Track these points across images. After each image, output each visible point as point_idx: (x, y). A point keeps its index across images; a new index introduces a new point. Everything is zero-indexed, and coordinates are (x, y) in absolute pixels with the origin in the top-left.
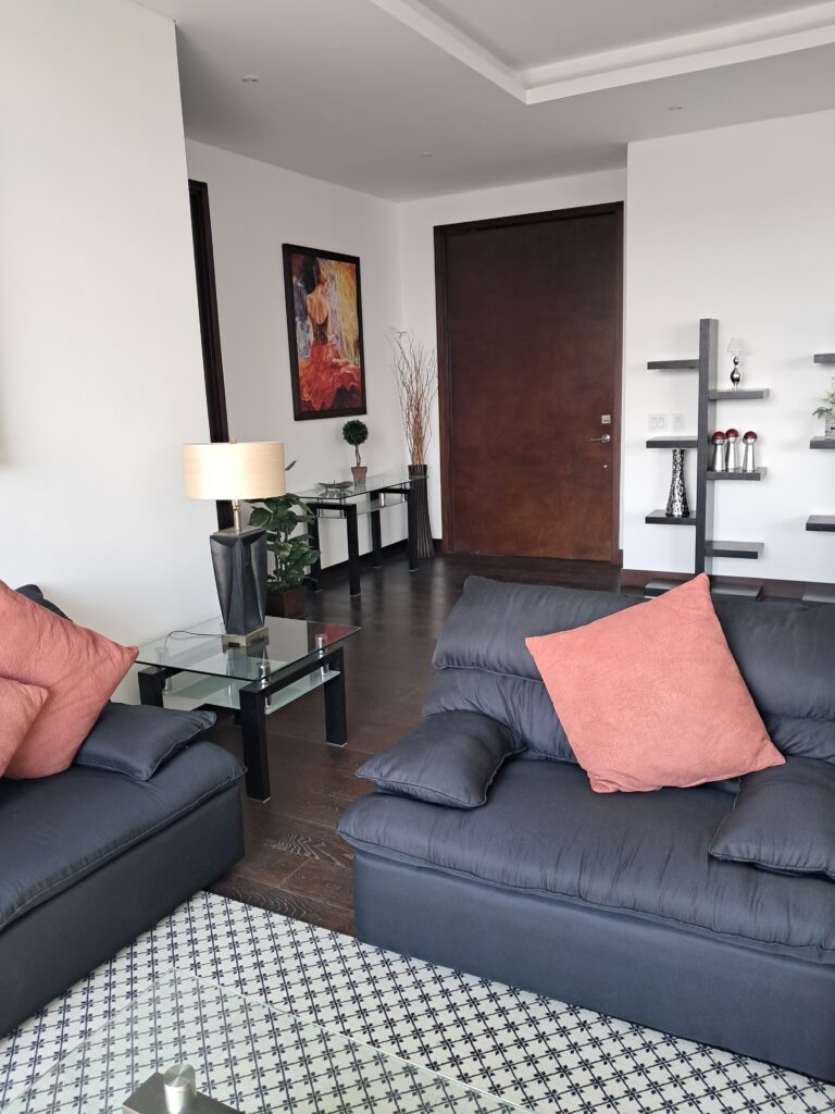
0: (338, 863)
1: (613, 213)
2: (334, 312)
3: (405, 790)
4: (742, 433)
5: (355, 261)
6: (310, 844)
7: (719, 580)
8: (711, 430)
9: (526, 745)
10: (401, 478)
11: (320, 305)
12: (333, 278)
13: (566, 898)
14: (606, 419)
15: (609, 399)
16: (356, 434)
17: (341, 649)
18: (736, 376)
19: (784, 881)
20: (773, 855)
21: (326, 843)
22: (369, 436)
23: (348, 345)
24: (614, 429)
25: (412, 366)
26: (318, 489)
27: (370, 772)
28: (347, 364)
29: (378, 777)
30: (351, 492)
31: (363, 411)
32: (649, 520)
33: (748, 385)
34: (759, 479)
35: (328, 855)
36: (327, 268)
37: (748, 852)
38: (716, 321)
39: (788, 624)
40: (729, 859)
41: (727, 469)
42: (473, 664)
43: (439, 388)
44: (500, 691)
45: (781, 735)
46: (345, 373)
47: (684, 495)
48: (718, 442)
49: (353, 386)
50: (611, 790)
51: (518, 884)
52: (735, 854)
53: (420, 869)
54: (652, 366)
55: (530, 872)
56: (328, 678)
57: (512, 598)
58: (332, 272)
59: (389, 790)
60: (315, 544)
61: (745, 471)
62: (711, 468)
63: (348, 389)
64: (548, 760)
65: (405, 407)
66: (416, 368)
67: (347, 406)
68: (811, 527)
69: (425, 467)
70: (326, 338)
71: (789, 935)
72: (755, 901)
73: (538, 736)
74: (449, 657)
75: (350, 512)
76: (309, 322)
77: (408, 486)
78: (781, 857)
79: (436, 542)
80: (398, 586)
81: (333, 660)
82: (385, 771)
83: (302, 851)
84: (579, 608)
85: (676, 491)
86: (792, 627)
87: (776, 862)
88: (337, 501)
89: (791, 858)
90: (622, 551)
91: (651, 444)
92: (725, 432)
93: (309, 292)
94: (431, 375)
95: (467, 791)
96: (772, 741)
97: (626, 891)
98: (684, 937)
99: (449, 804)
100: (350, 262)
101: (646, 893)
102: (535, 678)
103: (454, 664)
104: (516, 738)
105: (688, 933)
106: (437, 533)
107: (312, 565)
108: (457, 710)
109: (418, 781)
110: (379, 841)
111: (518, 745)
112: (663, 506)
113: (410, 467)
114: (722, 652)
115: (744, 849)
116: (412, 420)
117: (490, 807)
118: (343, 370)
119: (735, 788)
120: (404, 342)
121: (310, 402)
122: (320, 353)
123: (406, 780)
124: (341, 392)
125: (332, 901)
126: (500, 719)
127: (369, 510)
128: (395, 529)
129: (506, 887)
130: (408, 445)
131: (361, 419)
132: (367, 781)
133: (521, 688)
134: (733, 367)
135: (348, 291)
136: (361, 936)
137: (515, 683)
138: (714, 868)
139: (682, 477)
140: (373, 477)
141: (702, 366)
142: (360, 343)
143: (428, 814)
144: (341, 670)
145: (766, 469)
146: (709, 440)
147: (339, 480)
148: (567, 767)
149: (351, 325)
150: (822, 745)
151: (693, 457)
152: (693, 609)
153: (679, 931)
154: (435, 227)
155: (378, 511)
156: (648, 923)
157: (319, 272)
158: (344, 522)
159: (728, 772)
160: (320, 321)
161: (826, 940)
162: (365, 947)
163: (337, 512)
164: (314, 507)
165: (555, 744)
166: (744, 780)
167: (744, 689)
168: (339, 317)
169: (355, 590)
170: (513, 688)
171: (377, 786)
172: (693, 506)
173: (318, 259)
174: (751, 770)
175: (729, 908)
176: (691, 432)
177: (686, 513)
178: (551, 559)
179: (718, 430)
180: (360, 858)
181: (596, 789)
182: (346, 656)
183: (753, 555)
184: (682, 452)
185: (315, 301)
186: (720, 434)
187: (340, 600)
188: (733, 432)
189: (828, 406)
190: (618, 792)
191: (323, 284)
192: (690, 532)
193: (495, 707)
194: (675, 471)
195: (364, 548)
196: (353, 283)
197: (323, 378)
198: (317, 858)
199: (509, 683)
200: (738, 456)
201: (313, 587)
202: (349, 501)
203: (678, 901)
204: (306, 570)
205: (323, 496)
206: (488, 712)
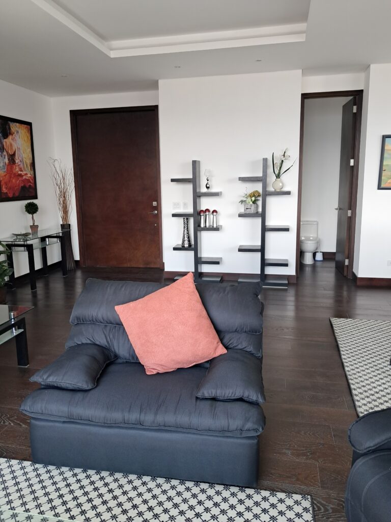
0: (24, 426)
1: (154, 110)
2: (19, 149)
3: (56, 385)
4: (211, 210)
5: (30, 124)
6: (9, 418)
7: (204, 274)
8: (199, 209)
9: (116, 356)
10: (57, 230)
11: (11, 145)
12: (18, 132)
13: (134, 426)
14: (155, 204)
15: (155, 194)
16: (32, 209)
17: (24, 318)
18: (208, 186)
19: (226, 403)
20: (222, 393)
21: (17, 416)
22: (39, 210)
23: (27, 165)
24: (158, 208)
25: (61, 176)
26: (12, 237)
27: (37, 378)
28: (26, 174)
29: (41, 380)
30: (29, 238)
31: (36, 197)
32: (175, 249)
33: (213, 190)
34: (219, 230)
35: (18, 422)
36: (14, 127)
37: (212, 393)
38: (199, 162)
39: (226, 292)
40: (204, 397)
41: (206, 226)
42: (90, 321)
43: (75, 186)
44: (104, 332)
45: (225, 341)
46: (26, 179)
47: (189, 238)
48: (201, 214)
49: (30, 185)
50: (155, 373)
51: (112, 423)
52: (207, 395)
53: (64, 422)
54: (173, 180)
55: (117, 416)
56: (17, 333)
57: (109, 288)
58: (17, 129)
59: (48, 386)
60: (11, 265)
61: (213, 227)
62: (199, 226)
63: (27, 186)
64: (127, 362)
65: (58, 195)
66: (63, 176)
67: (27, 195)
68: (240, 250)
69: (69, 225)
70: (15, 161)
71: (229, 426)
72: (215, 414)
73: (122, 352)
74: (78, 318)
75: (30, 249)
76: (5, 153)
77: (61, 235)
78: (225, 393)
79: (77, 261)
80: (57, 284)
81: (20, 324)
82: (45, 377)
83: (4, 422)
84: (140, 290)
85: (186, 236)
86: (228, 293)
87: (223, 396)
88: (23, 243)
89: (229, 394)
90: (164, 263)
91: (174, 215)
92: (204, 210)
93: (5, 138)
94: (70, 181)
95: (87, 382)
96: (222, 343)
97: (160, 419)
98: (187, 435)
99: (78, 389)
100: (27, 125)
101: (169, 418)
102: (120, 324)
103: (81, 321)
104: (112, 354)
105: (188, 433)
106: (77, 257)
107: (10, 276)
108: (83, 344)
109: (62, 380)
110: (42, 411)
111: (113, 357)
112: (180, 242)
113: (61, 225)
114: (200, 306)
115: (210, 392)
116: (62, 202)
117: (98, 388)
118: (24, 177)
119: (208, 365)
120: (57, 164)
121: (6, 193)
122: (12, 168)
123: (56, 380)
124: (24, 188)
125: (20, 445)
126: (104, 346)
127: (41, 247)
128: (54, 256)
129: (106, 425)
130: (60, 214)
131: (35, 201)
132: (35, 383)
133: (114, 330)
134: (206, 182)
135: (26, 139)
136: (35, 461)
137: (111, 328)
138: (198, 401)
139: (188, 230)
140: (42, 230)
141: (194, 181)
142: (33, 165)
143: (68, 395)
144: (25, 329)
145: (221, 226)
146: (198, 214)
147: (23, 232)
148: (136, 365)
149: (28, 155)
150: (241, 343)
151: (192, 221)
152: (187, 288)
153: (184, 433)
154: (70, 111)
155: (45, 248)
156: (171, 431)
157: (10, 129)
158: (27, 253)
159: (204, 359)
160: (11, 153)
161: (243, 426)
162: (37, 466)
163: (22, 248)
164: (10, 246)
165: (130, 355)
166: (211, 361)
167: (209, 322)
168: (22, 152)
169: (34, 287)
170: (110, 330)
171: (42, 385)
172: (193, 242)
173: (10, 122)
174: (214, 357)
175: (205, 419)
176: (190, 210)
177: (190, 245)
178: (133, 268)
179: (201, 209)
180: (33, 421)
181: (148, 373)
182: (27, 321)
183: (218, 263)
184: (187, 219)
185: (8, 143)
186: (202, 211)
187: (26, 293)
188: (207, 210)
189: (245, 199)
190: (158, 373)
191: (12, 135)
192: (192, 253)
193: (101, 340)
194: (184, 227)
195: (38, 265)
196: (29, 135)
197: (14, 181)
198: (12, 424)
199: (108, 328)
200: (210, 220)
201: (11, 287)
202: (29, 242)
203: (183, 419)
204: (7, 279)
205: (15, 241)
206: (98, 343)
